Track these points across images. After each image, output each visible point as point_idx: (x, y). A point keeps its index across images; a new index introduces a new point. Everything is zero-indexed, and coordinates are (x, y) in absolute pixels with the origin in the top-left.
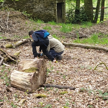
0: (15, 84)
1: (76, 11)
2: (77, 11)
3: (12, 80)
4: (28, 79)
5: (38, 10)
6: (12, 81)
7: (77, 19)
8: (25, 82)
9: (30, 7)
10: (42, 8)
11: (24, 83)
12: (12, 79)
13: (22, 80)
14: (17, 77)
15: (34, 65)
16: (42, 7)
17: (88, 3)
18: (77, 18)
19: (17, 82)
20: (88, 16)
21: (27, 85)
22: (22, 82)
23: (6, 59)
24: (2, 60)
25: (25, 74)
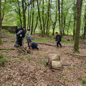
4: (60, 65)
6: (52, 66)
14: (55, 64)
15: (57, 57)
19: (55, 66)
23: (27, 51)
24: (26, 52)
25: (59, 63)
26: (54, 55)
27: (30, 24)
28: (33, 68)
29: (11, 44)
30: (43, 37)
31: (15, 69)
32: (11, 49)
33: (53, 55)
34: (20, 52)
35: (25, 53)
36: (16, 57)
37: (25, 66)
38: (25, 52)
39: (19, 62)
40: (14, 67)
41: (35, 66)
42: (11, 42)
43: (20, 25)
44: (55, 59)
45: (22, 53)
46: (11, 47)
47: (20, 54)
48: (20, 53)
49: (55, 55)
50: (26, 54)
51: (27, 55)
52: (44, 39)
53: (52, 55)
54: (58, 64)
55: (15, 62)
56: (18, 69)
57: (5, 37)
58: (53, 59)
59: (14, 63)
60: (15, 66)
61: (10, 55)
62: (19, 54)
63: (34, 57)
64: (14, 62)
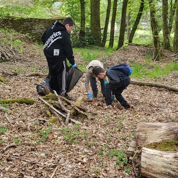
0: (149, 173)
1: (80, 33)
2: (82, 33)
3: (145, 166)
4: (175, 165)
5: (38, 31)
6: (143, 168)
7: (83, 42)
8: (169, 170)
9: (28, 27)
10: (42, 29)
11: (166, 171)
12: (143, 165)
13: (164, 167)
14: (153, 161)
15: (168, 137)
16: (42, 27)
17: (95, 24)
18: (83, 40)
19: (154, 169)
20: (95, 39)
21: (174, 174)
22: (163, 169)
23: (73, 111)
24: (69, 114)
25: (168, 156)
26: (156, 128)
27: (115, 9)
28: (73, 169)
29: (28, 82)
30: (157, 60)
31: (7, 169)
32: (21, 102)
33: (155, 126)
34: (48, 113)
35: (63, 117)
36: (26, 130)
37: (46, 163)
38: (64, 112)
39: (29, 145)
40: (5, 161)
41: (83, 164)
42: (32, 75)
43: (80, 15)
44: (159, 140)
45: (54, 115)
46: (24, 92)
47: (45, 119)
48: (48, 116)
49: (160, 127)
50: (67, 120)
51: (70, 124)
52: (163, 65)
53: (150, 126)
54: (164, 162)
55: (14, 147)
56: (15, 170)
57: (17, 60)
58: (151, 142)
59: (11, 151)
60: (8, 160)
61: (11, 121)
62: (41, 119)
63: (94, 131)
64: (14, 144)
